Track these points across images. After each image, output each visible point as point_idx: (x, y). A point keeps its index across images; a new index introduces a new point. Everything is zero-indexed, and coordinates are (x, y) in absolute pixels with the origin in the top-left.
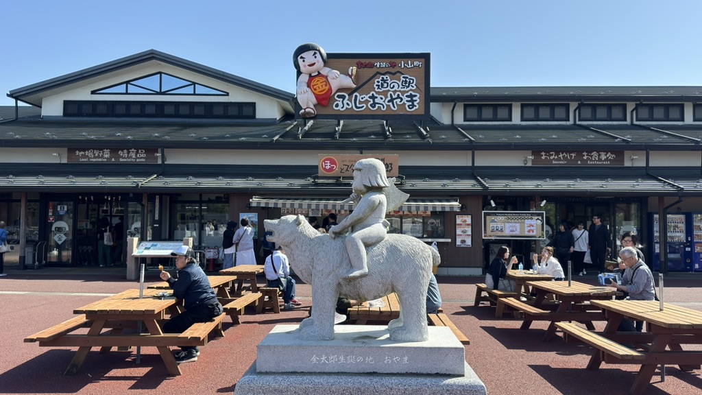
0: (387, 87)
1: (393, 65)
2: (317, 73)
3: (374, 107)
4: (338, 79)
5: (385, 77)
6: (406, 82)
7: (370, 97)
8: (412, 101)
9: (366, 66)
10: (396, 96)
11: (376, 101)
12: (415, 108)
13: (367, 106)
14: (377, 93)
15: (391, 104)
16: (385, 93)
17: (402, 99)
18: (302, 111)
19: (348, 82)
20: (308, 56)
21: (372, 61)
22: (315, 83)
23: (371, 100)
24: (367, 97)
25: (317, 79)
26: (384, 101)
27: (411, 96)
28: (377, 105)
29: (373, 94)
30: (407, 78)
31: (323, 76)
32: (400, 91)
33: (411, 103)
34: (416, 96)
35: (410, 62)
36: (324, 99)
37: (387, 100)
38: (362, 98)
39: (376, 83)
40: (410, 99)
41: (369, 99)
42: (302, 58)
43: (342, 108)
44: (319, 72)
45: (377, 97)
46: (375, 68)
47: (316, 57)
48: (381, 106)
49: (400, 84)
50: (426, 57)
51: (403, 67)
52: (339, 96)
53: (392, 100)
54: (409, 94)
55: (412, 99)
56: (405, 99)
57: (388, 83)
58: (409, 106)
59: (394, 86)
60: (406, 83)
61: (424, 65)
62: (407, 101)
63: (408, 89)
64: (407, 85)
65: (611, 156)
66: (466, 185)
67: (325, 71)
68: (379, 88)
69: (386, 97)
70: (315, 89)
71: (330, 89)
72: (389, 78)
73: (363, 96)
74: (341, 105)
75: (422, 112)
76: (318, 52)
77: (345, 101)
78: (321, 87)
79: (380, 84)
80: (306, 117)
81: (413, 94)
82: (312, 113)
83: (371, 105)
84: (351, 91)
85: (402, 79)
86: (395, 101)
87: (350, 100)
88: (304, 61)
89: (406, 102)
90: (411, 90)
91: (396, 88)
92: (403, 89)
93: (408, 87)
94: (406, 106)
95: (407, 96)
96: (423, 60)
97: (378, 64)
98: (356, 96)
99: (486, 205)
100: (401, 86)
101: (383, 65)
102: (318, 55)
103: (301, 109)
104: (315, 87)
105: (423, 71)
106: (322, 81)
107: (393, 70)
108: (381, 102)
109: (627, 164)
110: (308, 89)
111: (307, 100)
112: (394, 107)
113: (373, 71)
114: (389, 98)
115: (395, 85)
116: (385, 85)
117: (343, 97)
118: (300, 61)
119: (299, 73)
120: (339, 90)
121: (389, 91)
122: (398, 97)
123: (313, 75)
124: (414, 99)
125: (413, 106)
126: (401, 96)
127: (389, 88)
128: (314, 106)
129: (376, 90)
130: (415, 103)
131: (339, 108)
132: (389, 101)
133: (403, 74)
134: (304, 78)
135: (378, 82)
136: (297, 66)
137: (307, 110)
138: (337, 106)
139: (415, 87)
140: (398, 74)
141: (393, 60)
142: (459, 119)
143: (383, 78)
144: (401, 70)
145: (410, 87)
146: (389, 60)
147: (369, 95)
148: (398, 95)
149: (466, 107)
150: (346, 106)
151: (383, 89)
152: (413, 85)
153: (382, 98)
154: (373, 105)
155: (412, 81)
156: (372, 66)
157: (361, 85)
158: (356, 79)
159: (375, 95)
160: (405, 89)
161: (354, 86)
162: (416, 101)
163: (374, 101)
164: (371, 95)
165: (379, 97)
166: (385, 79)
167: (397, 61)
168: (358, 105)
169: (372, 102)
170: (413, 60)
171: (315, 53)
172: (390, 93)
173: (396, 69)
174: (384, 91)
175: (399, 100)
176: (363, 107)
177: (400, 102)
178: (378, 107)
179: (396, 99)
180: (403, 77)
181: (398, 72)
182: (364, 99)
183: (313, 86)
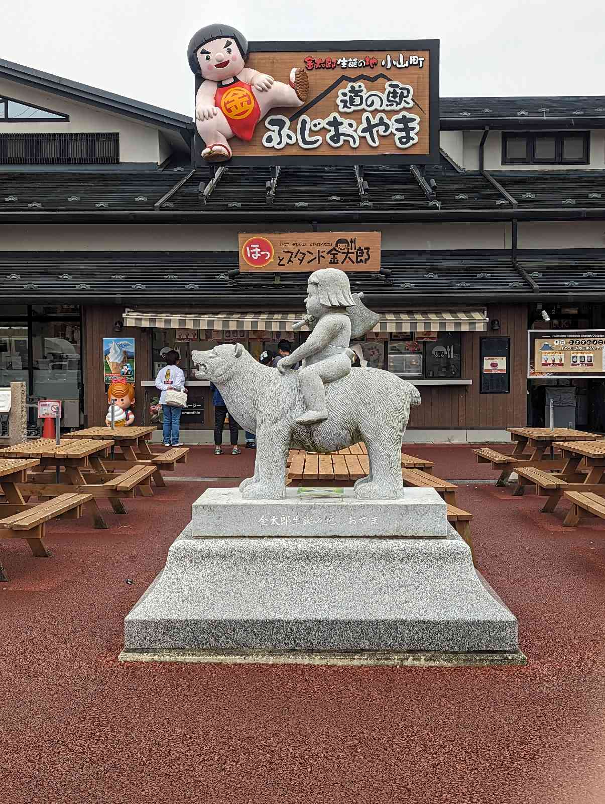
0: (361, 103)
1: (372, 64)
2: (232, 80)
3: (338, 141)
5: (356, 86)
6: (395, 93)
7: (329, 124)
8: (407, 130)
9: (322, 66)
10: (377, 121)
11: (342, 129)
12: (411, 142)
13: (324, 140)
14: (341, 114)
15: (367, 135)
16: (357, 116)
17: (387, 127)
18: (207, 150)
19: (290, 96)
20: (217, 50)
21: (332, 56)
22: (229, 98)
23: (332, 129)
24: (324, 123)
25: (232, 91)
26: (355, 131)
27: (405, 121)
28: (342, 138)
29: (335, 118)
30: (397, 86)
31: (242, 85)
32: (383, 111)
33: (404, 134)
34: (414, 120)
35: (401, 57)
36: (246, 129)
37: (361, 127)
38: (315, 125)
39: (341, 97)
40: (402, 126)
41: (328, 127)
42: (203, 52)
43: (279, 144)
44: (235, 78)
45: (342, 124)
46: (338, 69)
47: (229, 51)
48: (351, 140)
49: (384, 97)
50: (431, 47)
51: (389, 66)
52: (272, 123)
53: (369, 128)
54: (400, 116)
55: (406, 125)
56: (394, 125)
57: (361, 97)
58: (400, 139)
59: (373, 102)
60: (396, 96)
61: (427, 63)
62: (397, 130)
63: (399, 107)
64: (397, 100)
67: (249, 76)
68: (345, 106)
69: (359, 123)
70: (229, 110)
71: (257, 109)
72: (363, 88)
73: (316, 122)
74: (277, 139)
75: (424, 150)
76: (232, 41)
77: (285, 131)
78: (239, 106)
79: (347, 98)
80: (214, 161)
81: (408, 115)
82: (223, 156)
83: (332, 138)
85: (388, 89)
86: (374, 130)
87: (293, 128)
88: (208, 59)
89: (395, 132)
90: (404, 109)
91: (377, 105)
92: (389, 108)
93: (397, 104)
94: (396, 139)
95: (397, 121)
96: (427, 54)
97: (344, 61)
98: (304, 122)
99: (534, 320)
100: (385, 102)
102: (234, 46)
103: (205, 146)
104: (228, 106)
105: (426, 72)
106: (241, 94)
107: (371, 73)
108: (350, 131)
110: (217, 110)
112: (374, 141)
113: (337, 74)
114: (365, 125)
115: (376, 100)
116: (357, 100)
117: (281, 124)
118: (201, 58)
119: (200, 80)
120: (274, 110)
121: (364, 110)
122: (381, 122)
123: (224, 83)
124: (410, 125)
125: (409, 138)
126: (386, 120)
127: (364, 106)
128: (228, 140)
129: (341, 109)
130: (412, 134)
131: (274, 143)
132: (364, 132)
133: (389, 80)
134: (209, 89)
135: (344, 95)
136: (195, 66)
137: (215, 148)
138: (269, 139)
139: (412, 104)
140: (380, 80)
141: (371, 55)
143: (352, 87)
144: (386, 73)
145: (403, 104)
146: (363, 55)
147: (327, 120)
148: (381, 119)
149: (505, 138)
150: (285, 140)
151: (353, 108)
152: (409, 100)
153: (351, 125)
154: (336, 137)
155: (405, 92)
156: (333, 66)
157: (313, 101)
158: (303, 89)
159: (340, 119)
160: (394, 107)
161: (301, 103)
162: (414, 129)
163: (337, 130)
164: (331, 119)
165: (346, 122)
166: (357, 88)
167: (379, 56)
168: (308, 138)
169: (333, 133)
170: (407, 54)
171: (229, 44)
172: (365, 115)
173: (378, 70)
174: (354, 111)
175: (381, 129)
176: (317, 141)
177: (384, 132)
178: (344, 141)
179: (376, 125)
180: (390, 86)
181: (382, 76)
182: (319, 127)
183: (225, 104)
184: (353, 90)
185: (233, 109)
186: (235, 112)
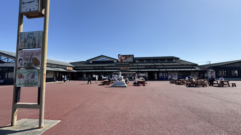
1: (129, 56)
4: (123, 58)
13: (126, 61)
16: (129, 59)
19: (124, 58)
20: (120, 56)
35: (131, 56)
36: (122, 60)
48: (128, 61)
60: (131, 58)
62: (131, 60)
65: (154, 66)
66: (137, 70)
67: (122, 57)
74: (124, 61)
80: (119, 62)
84: (125, 59)
99: (139, 73)
105: (133, 57)
109: (156, 67)
111: (119, 60)
115: (130, 58)
119: (119, 57)
134: (119, 58)
136: (118, 57)
142: (138, 62)
149: (139, 60)
156: (127, 56)
157: (126, 59)
158: (125, 58)
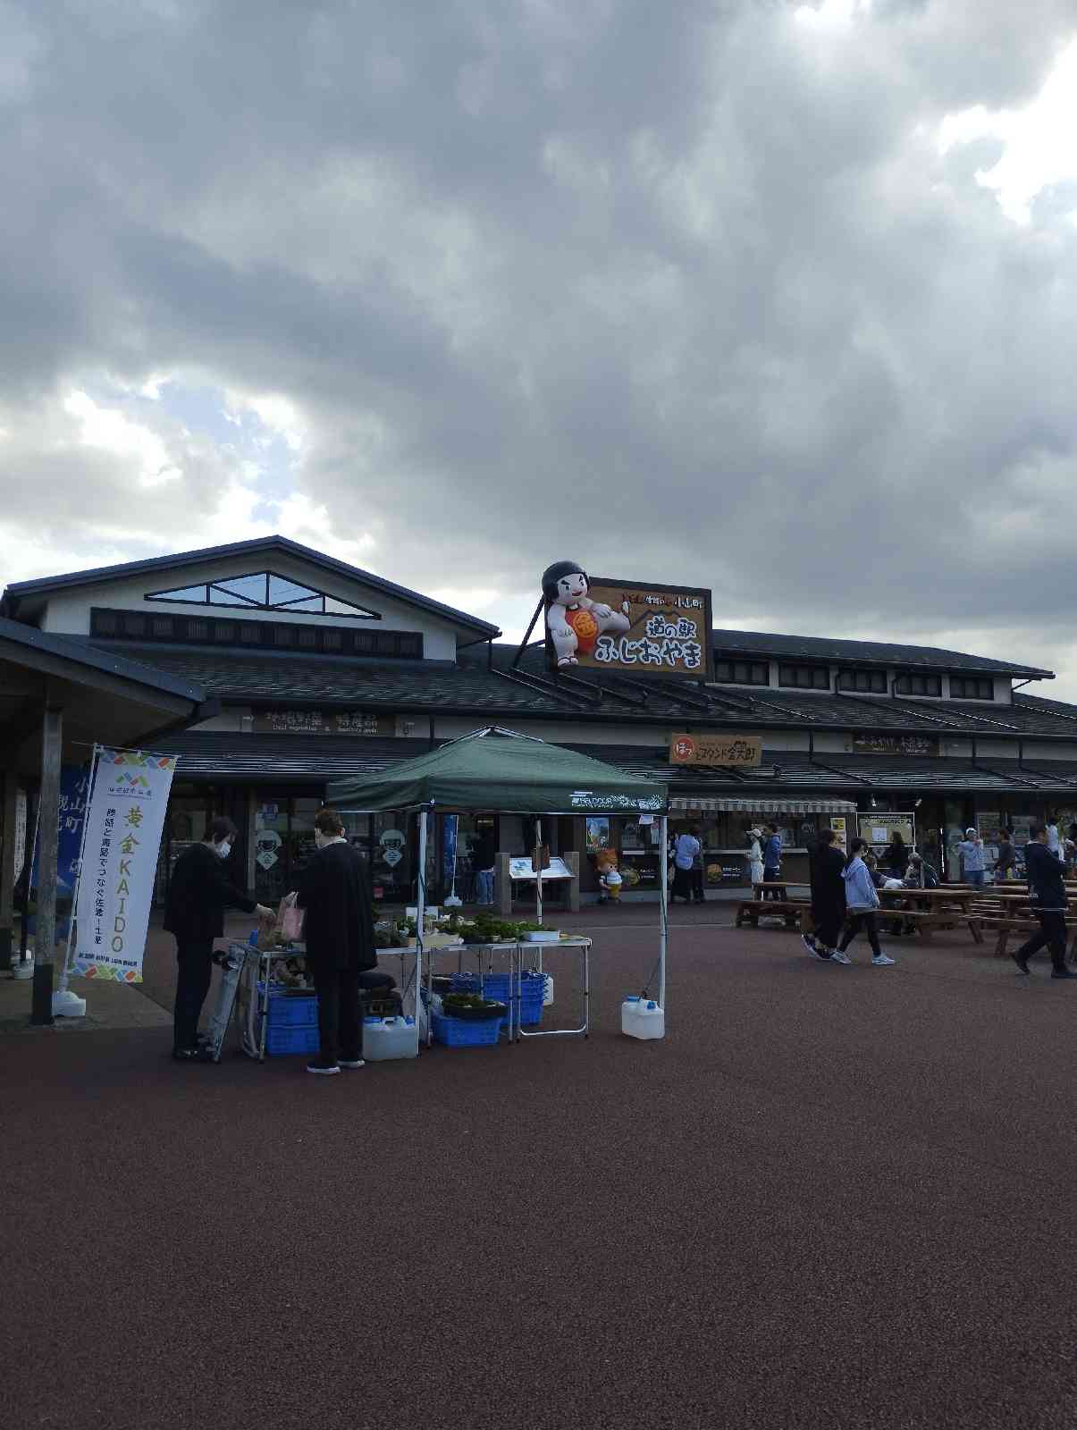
0: (662, 632)
1: (668, 602)
3: (647, 660)
4: (610, 617)
5: (659, 618)
6: (684, 627)
7: (641, 646)
8: (693, 655)
9: (640, 601)
10: (673, 646)
11: (650, 651)
12: (697, 664)
13: (638, 659)
14: (650, 639)
15: (667, 657)
16: (660, 641)
17: (680, 652)
19: (623, 623)
21: (642, 594)
22: (579, 620)
23: (643, 649)
24: (638, 645)
25: (582, 615)
26: (659, 653)
27: (692, 648)
28: (650, 658)
29: (645, 641)
30: (685, 621)
31: (588, 611)
32: (677, 639)
33: (691, 658)
34: (697, 648)
35: (688, 600)
37: (663, 650)
38: (632, 646)
40: (689, 652)
41: (641, 648)
42: (564, 583)
43: (606, 658)
44: (578, 604)
45: (650, 646)
46: (646, 604)
47: (582, 584)
49: (678, 630)
50: (706, 595)
51: (679, 606)
52: (603, 642)
53: (668, 652)
54: (688, 644)
55: (693, 652)
56: (685, 651)
57: (663, 627)
58: (689, 661)
59: (670, 632)
60: (685, 630)
61: (703, 606)
62: (687, 654)
63: (687, 637)
64: (686, 632)
67: (591, 603)
68: (652, 633)
69: (661, 647)
70: (580, 630)
71: (598, 631)
72: (663, 620)
73: (633, 643)
74: (607, 654)
75: (703, 671)
76: (583, 576)
77: (612, 649)
78: (589, 628)
79: (653, 627)
81: (693, 644)
83: (643, 657)
85: (680, 623)
86: (672, 653)
87: (617, 647)
89: (685, 656)
90: (690, 639)
91: (672, 635)
92: (680, 638)
93: (687, 634)
94: (686, 660)
95: (687, 648)
96: (703, 598)
97: (650, 599)
98: (625, 643)
100: (679, 633)
101: (656, 600)
102: (583, 581)
104: (579, 627)
105: (703, 612)
106: (588, 618)
107: (668, 609)
108: (655, 653)
109: (942, 753)
110: (571, 629)
112: (671, 662)
113: (646, 608)
114: (665, 649)
115: (673, 631)
116: (660, 630)
117: (609, 644)
120: (606, 632)
121: (664, 638)
122: (676, 648)
123: (572, 608)
124: (696, 651)
125: (695, 661)
126: (679, 646)
127: (664, 634)
128: (576, 654)
129: (649, 635)
130: (696, 659)
131: (603, 658)
132: (665, 654)
133: (680, 616)
135: (651, 624)
139: (695, 636)
140: (674, 615)
141: (668, 596)
143: (656, 619)
144: (677, 610)
145: (690, 635)
146: (662, 595)
147: (640, 643)
148: (676, 645)
150: (611, 655)
151: (658, 635)
152: (693, 632)
153: (656, 648)
154: (647, 655)
155: (691, 627)
159: (649, 643)
160: (684, 637)
162: (697, 654)
163: (647, 652)
164: (642, 642)
165: (653, 645)
166: (659, 620)
167: (672, 596)
168: (627, 656)
169: (644, 653)
170: (692, 597)
171: (581, 579)
172: (665, 641)
173: (671, 608)
174: (658, 637)
175: (676, 652)
176: (633, 658)
177: (679, 654)
178: (652, 660)
179: (673, 650)
180: (682, 621)
181: (674, 612)
182: (634, 648)
183: (577, 625)
184: (657, 622)
185: (584, 629)
186: (585, 632)
